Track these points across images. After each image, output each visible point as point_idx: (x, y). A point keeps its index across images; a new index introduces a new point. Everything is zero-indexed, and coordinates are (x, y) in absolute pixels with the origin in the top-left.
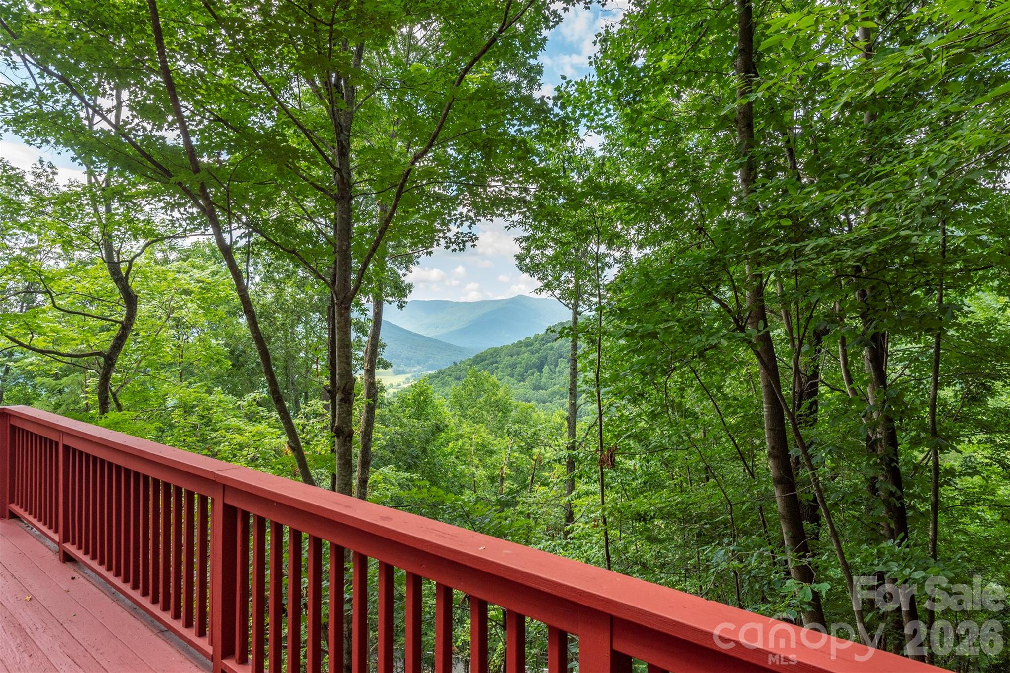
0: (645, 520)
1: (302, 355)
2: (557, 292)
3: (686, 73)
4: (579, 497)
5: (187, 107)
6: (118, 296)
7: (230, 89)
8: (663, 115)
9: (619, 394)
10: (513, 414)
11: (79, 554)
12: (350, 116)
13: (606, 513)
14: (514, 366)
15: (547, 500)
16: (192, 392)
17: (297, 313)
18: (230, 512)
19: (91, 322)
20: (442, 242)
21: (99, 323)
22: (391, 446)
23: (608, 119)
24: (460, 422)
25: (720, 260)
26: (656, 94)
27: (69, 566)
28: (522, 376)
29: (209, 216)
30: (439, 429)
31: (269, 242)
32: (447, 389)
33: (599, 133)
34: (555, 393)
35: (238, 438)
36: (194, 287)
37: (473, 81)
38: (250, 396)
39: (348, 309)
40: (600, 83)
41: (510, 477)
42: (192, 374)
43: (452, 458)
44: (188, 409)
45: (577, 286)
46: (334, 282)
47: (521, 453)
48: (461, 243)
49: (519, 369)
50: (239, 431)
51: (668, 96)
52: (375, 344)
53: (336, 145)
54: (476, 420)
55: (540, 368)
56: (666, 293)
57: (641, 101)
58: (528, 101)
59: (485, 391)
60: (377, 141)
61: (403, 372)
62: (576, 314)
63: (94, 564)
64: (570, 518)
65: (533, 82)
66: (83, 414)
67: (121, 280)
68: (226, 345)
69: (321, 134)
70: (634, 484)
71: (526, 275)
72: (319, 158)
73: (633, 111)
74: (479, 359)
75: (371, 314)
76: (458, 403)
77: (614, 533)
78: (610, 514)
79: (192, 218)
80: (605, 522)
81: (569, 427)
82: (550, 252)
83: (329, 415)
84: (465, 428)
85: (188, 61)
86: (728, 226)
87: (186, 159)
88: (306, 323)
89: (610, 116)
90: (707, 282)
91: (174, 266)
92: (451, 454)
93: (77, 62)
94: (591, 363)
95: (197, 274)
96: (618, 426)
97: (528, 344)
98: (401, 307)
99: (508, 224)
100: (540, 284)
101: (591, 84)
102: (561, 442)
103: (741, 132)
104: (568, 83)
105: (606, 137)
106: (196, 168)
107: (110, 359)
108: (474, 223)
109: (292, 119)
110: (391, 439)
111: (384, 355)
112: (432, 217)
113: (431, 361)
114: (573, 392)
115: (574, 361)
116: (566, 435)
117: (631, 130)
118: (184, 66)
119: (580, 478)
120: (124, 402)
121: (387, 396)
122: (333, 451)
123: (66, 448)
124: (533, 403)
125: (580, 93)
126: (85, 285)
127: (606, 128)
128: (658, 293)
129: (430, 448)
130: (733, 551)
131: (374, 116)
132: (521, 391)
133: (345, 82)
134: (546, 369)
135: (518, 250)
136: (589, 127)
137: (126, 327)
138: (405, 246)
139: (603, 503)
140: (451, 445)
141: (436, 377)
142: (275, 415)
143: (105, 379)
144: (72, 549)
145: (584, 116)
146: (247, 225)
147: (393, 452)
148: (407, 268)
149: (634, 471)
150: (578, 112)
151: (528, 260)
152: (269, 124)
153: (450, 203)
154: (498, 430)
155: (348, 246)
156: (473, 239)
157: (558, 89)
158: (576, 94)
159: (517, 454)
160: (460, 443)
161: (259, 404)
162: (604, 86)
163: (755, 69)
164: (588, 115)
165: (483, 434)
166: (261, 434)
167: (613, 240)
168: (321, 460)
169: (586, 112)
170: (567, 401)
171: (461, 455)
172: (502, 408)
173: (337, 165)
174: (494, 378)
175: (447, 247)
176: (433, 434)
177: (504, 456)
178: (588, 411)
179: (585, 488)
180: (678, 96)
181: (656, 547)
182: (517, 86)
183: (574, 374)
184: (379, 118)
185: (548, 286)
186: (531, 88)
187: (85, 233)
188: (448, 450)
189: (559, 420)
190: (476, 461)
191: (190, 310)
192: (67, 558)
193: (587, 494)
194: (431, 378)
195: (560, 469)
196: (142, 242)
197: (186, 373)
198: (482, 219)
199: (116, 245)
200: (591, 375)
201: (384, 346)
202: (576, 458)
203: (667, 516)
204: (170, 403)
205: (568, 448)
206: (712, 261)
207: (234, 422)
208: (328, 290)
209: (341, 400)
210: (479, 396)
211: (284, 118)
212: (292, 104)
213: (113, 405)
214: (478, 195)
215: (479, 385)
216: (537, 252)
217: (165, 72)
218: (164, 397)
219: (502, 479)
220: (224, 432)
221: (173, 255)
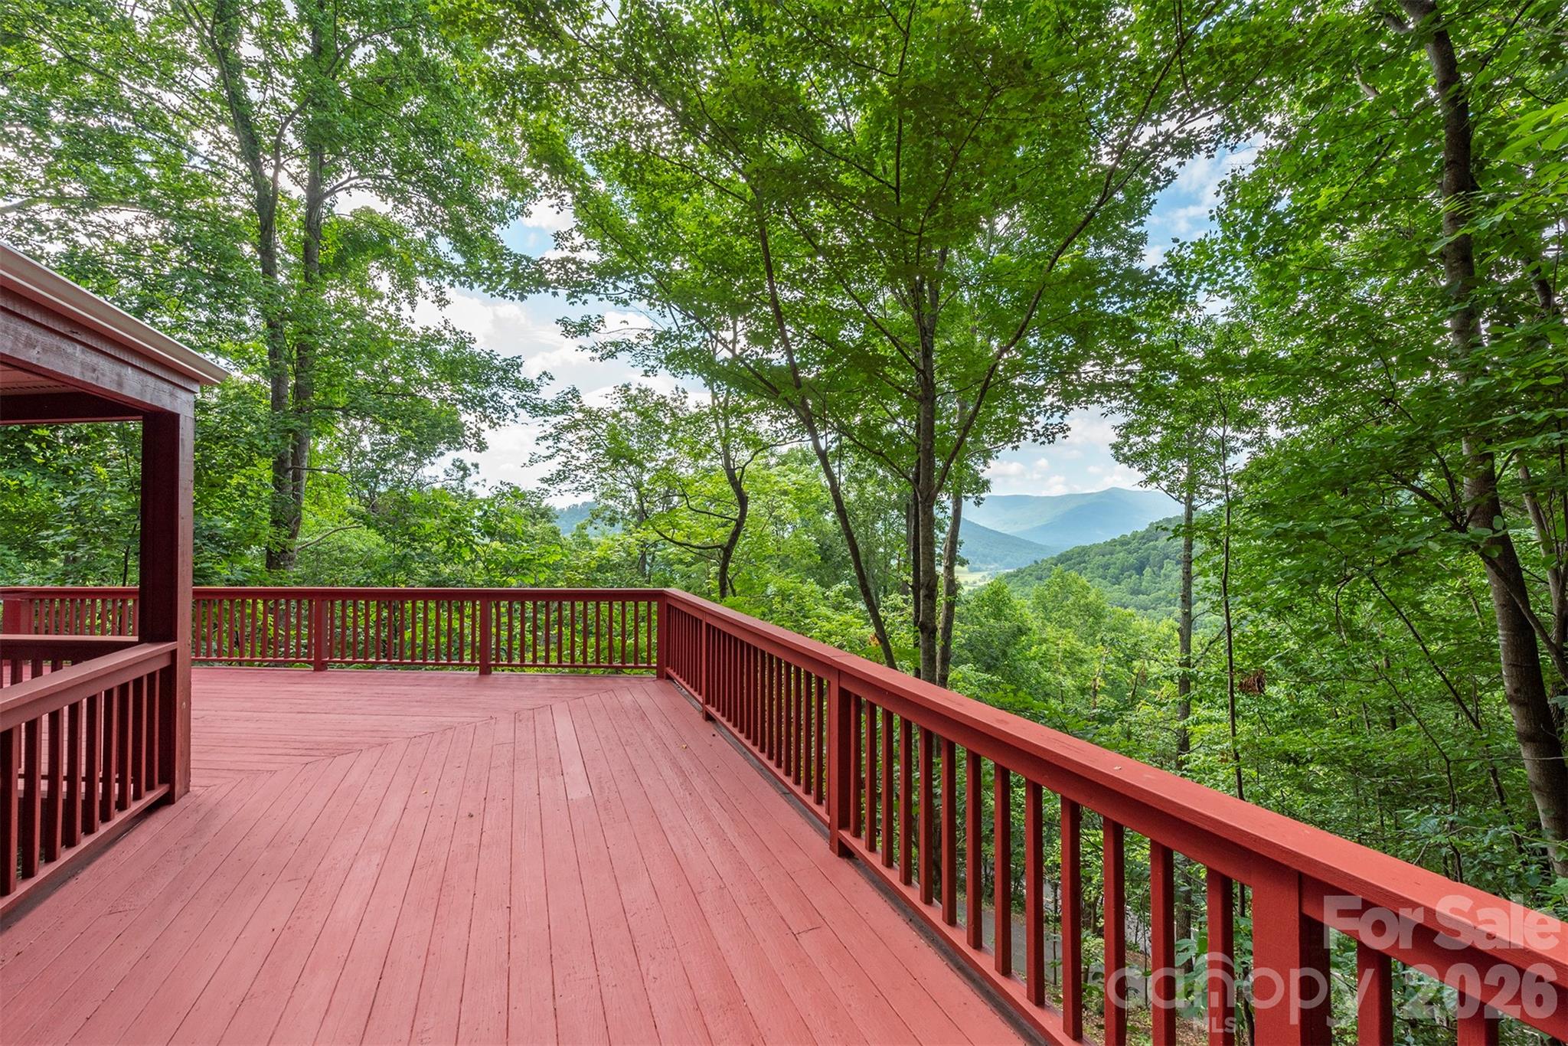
0: (1296, 762)
1: (881, 550)
2: (1164, 484)
3: (1358, 207)
4: (1198, 723)
5: (790, 330)
6: (734, 498)
7: (825, 309)
8: (1319, 264)
9: (1256, 605)
10: (1107, 620)
11: (718, 715)
12: (934, 319)
13: (1239, 747)
14: (1106, 567)
15: (1153, 722)
16: (789, 582)
17: (878, 509)
18: (844, 695)
19: (714, 519)
20: (1029, 435)
21: (720, 520)
22: (970, 645)
23: (1238, 279)
24: (1044, 625)
25: (1423, 439)
26: (1308, 239)
27: (709, 724)
28: (1117, 578)
29: (808, 423)
30: (1021, 631)
31: (857, 446)
32: (1027, 589)
33: (1224, 297)
34: (1159, 600)
35: (827, 626)
36: (791, 488)
37: (1065, 265)
38: (837, 588)
39: (931, 507)
40: (1226, 238)
41: (1104, 690)
42: (788, 566)
43: (1035, 664)
44: (785, 596)
45: (1192, 476)
46: (917, 480)
47: (1118, 665)
48: (1049, 436)
49: (1111, 571)
50: (828, 619)
51: (1326, 239)
52: (954, 542)
53: (920, 348)
54: (1062, 624)
55: (1140, 570)
56: (1334, 484)
57: (1287, 251)
58: (1133, 275)
59: (1072, 593)
60: (957, 338)
61: (979, 570)
62: (1190, 509)
63: (730, 725)
64: (1184, 745)
65: (1133, 253)
66: (708, 595)
67: (735, 483)
68: (817, 541)
69: (905, 339)
70: (1278, 716)
71: (1124, 466)
72: (905, 363)
73: (1274, 265)
74: (1064, 559)
75: (950, 512)
76: (1041, 604)
77: (1249, 772)
78: (1245, 749)
79: (791, 428)
80: (1237, 758)
81: (1182, 640)
82: (1155, 439)
83: (911, 609)
84: (1050, 632)
85: (791, 289)
86: (1436, 394)
87: (791, 377)
88: (885, 520)
89: (1240, 274)
90: (1401, 468)
91: (774, 471)
92: (1033, 659)
93: (710, 305)
94: (1215, 567)
95: (793, 477)
96: (1254, 644)
97: (1124, 542)
98: (978, 504)
99: (1104, 410)
100: (1142, 476)
101: (1214, 242)
102: (1171, 656)
103: (1450, 269)
104: (1181, 246)
105: (1233, 301)
106: (798, 383)
107: (727, 550)
108: (1067, 413)
109: (878, 328)
110: (970, 639)
111: (961, 552)
112: (1018, 409)
113: (1009, 559)
114: (1187, 601)
115: (1188, 561)
116: (1178, 649)
117: (1271, 288)
118: (787, 295)
119: (1200, 701)
120: (738, 590)
121: (964, 592)
122: (916, 645)
123: (708, 625)
124: (1129, 610)
125: (1198, 255)
126: (709, 488)
127: (1233, 289)
128: (1321, 484)
129: (1011, 651)
130: (1452, 822)
131: (956, 313)
132: (1116, 595)
133: (930, 286)
134: (1148, 571)
135: (1115, 439)
136: (1209, 292)
137: (740, 523)
138: (983, 442)
139: (1234, 734)
140: (1034, 649)
141: (1015, 575)
142: (861, 606)
143: (724, 568)
144: (712, 710)
145: (1204, 280)
146: (838, 430)
147: (971, 651)
148: (985, 463)
149: (1277, 701)
150: (1196, 277)
151: (1126, 449)
152: (857, 335)
153: (1036, 394)
154: (1090, 637)
155: (932, 445)
156: (1064, 429)
157: (1169, 255)
158: (1193, 256)
159: (1113, 666)
160: (1044, 647)
161: (845, 595)
162: (1232, 241)
163: (1473, 181)
164: (1209, 278)
165: (1070, 640)
166: (849, 625)
167: (1244, 421)
168: (905, 654)
169: (1206, 275)
170: (1178, 611)
171: (1045, 660)
172: (1095, 614)
173: (922, 367)
174: (1084, 580)
175: (1035, 441)
176: (1014, 636)
177: (1097, 667)
178: (1209, 623)
179: (1206, 713)
180: (1342, 236)
181: (1315, 799)
182: (1115, 260)
183: (1188, 578)
184: (960, 316)
185: (1154, 478)
186: (1131, 260)
187: (710, 446)
188: (1031, 653)
189: (1166, 630)
190: (1064, 669)
191: (787, 510)
192: (709, 718)
193: (1209, 721)
194: (1008, 576)
195: (1169, 688)
196: (751, 450)
197: (784, 564)
198: (1075, 407)
199: (733, 454)
200: (1214, 580)
201: (961, 543)
202: (1194, 677)
203: (1332, 760)
204: (771, 589)
205: (1181, 665)
206: (1410, 441)
207: (823, 610)
208: (909, 490)
209: (926, 596)
210: (1067, 598)
211: (873, 329)
212: (878, 314)
213: (729, 590)
214: (1071, 383)
215: (1065, 588)
216: (1140, 439)
217: (775, 302)
218: (766, 585)
219: (1096, 692)
220: (815, 620)
221: (773, 461)
